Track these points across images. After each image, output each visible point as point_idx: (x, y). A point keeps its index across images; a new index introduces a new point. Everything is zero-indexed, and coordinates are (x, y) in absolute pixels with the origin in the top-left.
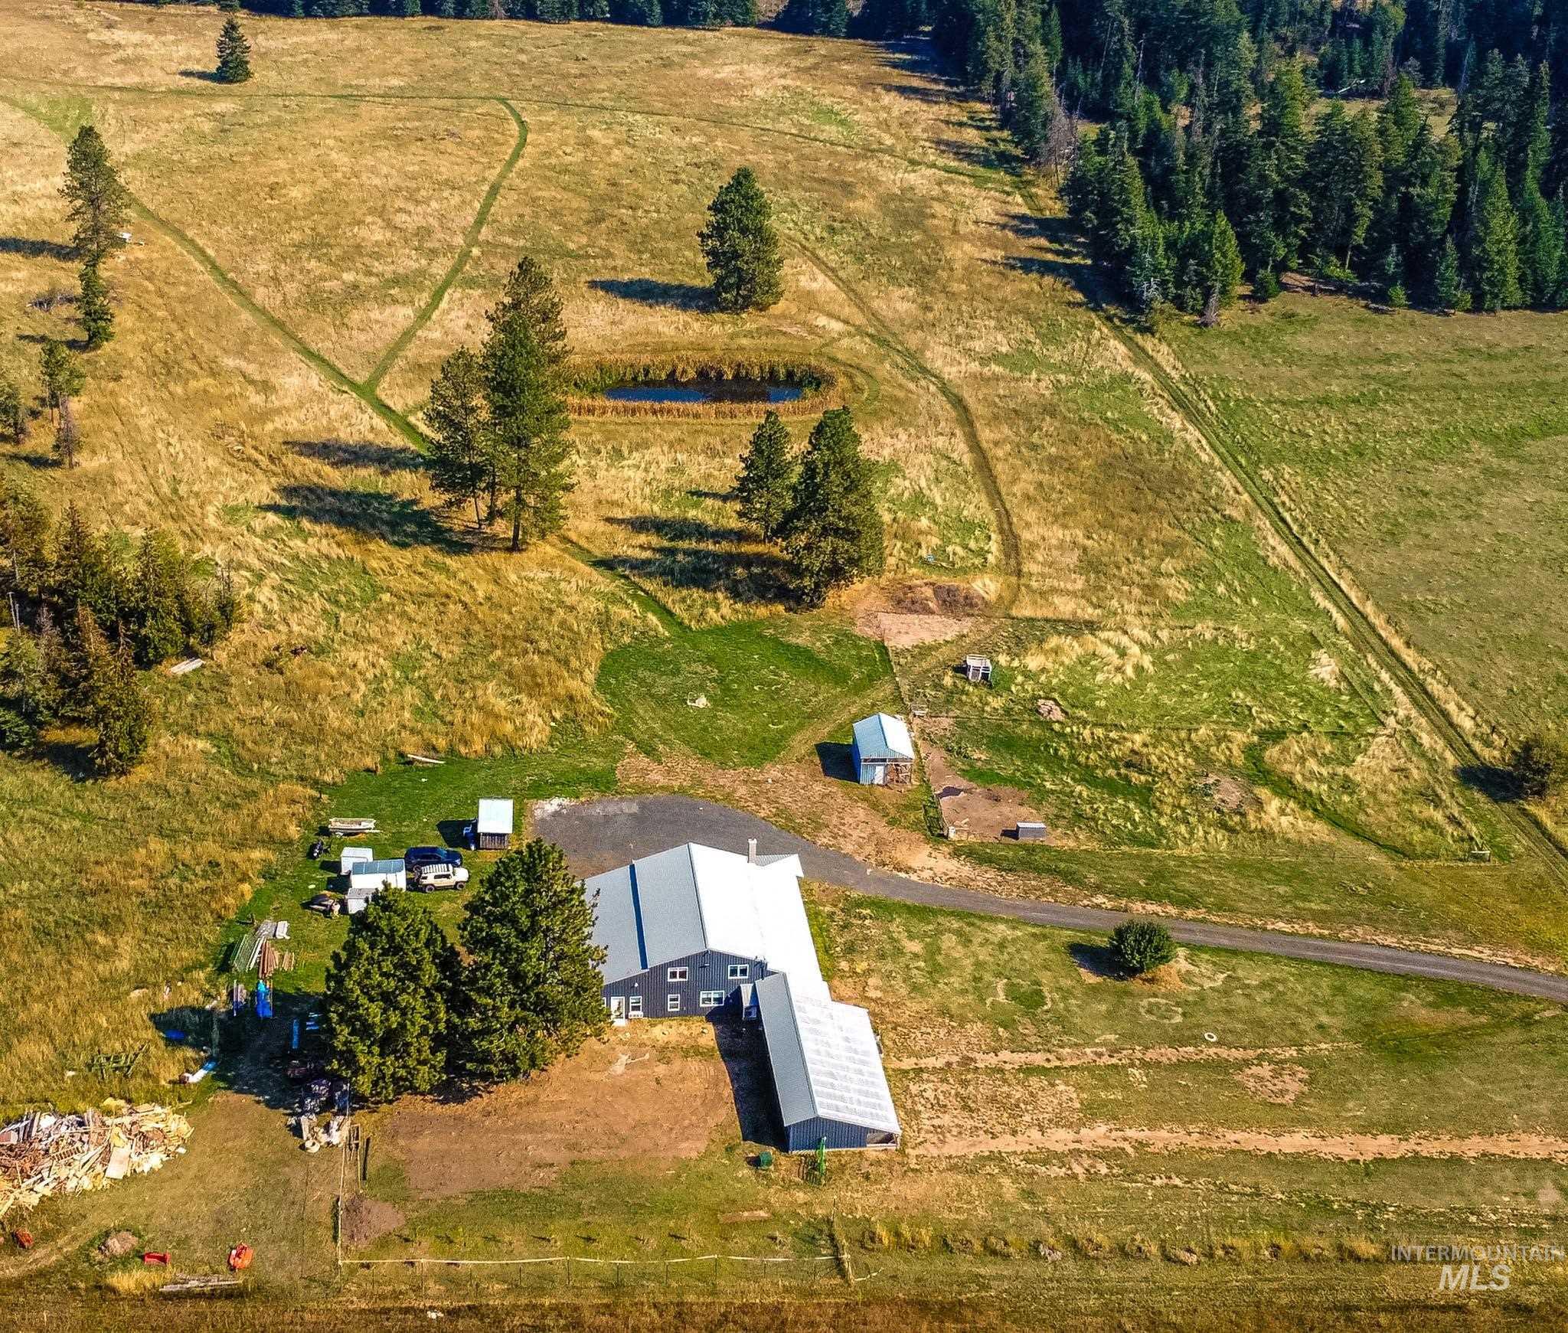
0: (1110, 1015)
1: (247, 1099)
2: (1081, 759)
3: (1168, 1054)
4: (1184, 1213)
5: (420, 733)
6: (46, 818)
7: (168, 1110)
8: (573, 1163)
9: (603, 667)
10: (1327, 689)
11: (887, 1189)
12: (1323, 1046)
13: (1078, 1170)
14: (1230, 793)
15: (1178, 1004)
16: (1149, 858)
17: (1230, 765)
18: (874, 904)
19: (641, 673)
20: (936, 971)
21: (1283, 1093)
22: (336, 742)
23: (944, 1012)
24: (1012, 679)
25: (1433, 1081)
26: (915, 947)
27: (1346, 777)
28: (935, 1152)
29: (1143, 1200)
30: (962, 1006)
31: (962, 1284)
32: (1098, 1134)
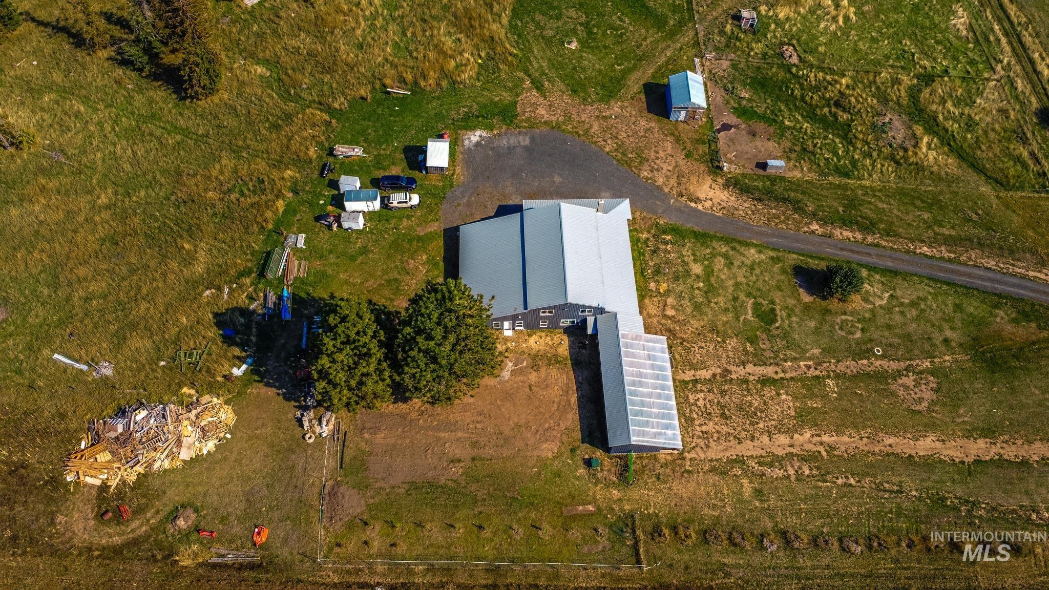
0: (816, 331)
1: (271, 392)
2: (808, 99)
3: (849, 366)
4: (855, 509)
5: (396, 67)
6: (159, 132)
7: (221, 400)
8: (474, 459)
9: (514, 10)
10: (959, 38)
11: (670, 489)
12: (947, 358)
13: (791, 471)
14: (898, 131)
15: (859, 321)
16: (845, 188)
17: (898, 103)
18: (674, 230)
19: (538, 17)
20: (710, 290)
21: (921, 400)
22: (344, 71)
23: (714, 329)
24: (769, 25)
25: (1013, 390)
26: (697, 269)
27: (970, 116)
28: (702, 456)
29: (829, 497)
30: (725, 323)
31: (713, 573)
32: (804, 438)
